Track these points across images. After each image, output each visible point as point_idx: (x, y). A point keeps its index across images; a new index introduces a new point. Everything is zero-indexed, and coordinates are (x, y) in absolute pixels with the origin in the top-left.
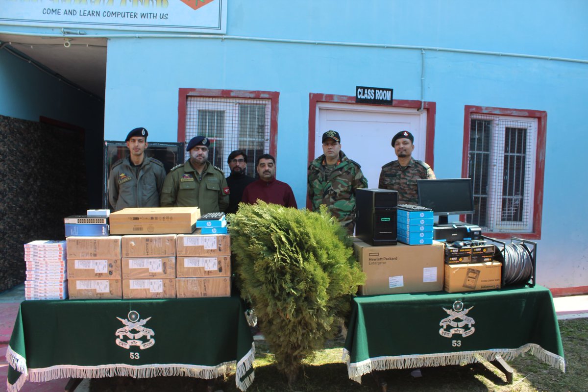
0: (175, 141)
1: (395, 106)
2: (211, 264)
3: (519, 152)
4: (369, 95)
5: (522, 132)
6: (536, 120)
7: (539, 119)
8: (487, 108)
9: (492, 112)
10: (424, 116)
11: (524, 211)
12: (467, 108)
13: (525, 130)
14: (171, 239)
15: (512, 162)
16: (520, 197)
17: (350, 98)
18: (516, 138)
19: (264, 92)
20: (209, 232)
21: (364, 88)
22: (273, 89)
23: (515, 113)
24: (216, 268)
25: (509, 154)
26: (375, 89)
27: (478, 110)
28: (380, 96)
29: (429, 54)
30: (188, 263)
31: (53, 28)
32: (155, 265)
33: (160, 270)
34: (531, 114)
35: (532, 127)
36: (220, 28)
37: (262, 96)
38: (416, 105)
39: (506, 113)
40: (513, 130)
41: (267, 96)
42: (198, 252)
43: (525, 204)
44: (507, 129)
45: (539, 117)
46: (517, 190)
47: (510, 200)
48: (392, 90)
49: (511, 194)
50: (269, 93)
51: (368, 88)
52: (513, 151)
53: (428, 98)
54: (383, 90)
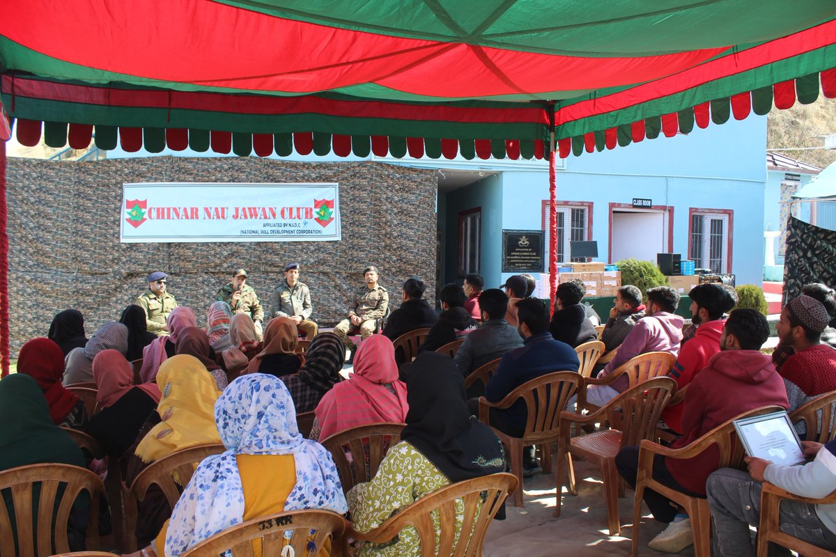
0: (540, 229)
1: (653, 209)
2: (614, 283)
3: (718, 233)
4: (639, 203)
5: (720, 222)
6: (728, 215)
7: (730, 214)
8: (701, 209)
9: (704, 211)
10: (667, 214)
11: (722, 267)
12: (691, 209)
13: (722, 221)
14: (599, 273)
15: (715, 239)
16: (719, 259)
17: (630, 205)
18: (717, 225)
19: (586, 202)
20: (612, 270)
21: (637, 199)
22: (590, 200)
23: (716, 211)
24: (616, 285)
25: (713, 235)
26: (643, 200)
27: (696, 210)
28: (645, 203)
29: (670, 180)
30: (606, 283)
31: (474, 166)
32: (594, 284)
33: (595, 286)
34: (725, 212)
35: (725, 218)
36: (563, 167)
37: (585, 204)
38: (664, 208)
39: (711, 211)
40: (715, 220)
41: (587, 204)
42: (610, 278)
43: (722, 264)
44: (712, 220)
45: (730, 213)
46: (718, 255)
47: (714, 261)
48: (651, 200)
49: (714, 258)
50: (588, 202)
51: (639, 199)
52: (715, 233)
53: (669, 205)
54: (647, 200)
